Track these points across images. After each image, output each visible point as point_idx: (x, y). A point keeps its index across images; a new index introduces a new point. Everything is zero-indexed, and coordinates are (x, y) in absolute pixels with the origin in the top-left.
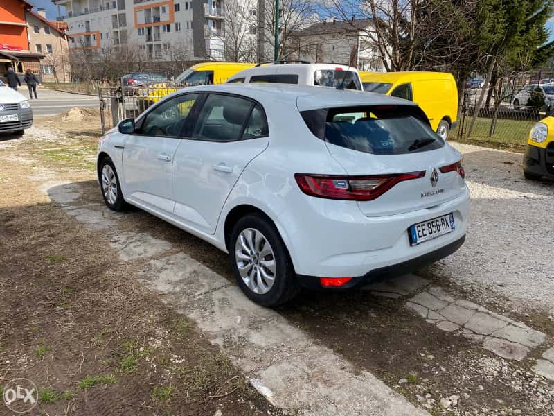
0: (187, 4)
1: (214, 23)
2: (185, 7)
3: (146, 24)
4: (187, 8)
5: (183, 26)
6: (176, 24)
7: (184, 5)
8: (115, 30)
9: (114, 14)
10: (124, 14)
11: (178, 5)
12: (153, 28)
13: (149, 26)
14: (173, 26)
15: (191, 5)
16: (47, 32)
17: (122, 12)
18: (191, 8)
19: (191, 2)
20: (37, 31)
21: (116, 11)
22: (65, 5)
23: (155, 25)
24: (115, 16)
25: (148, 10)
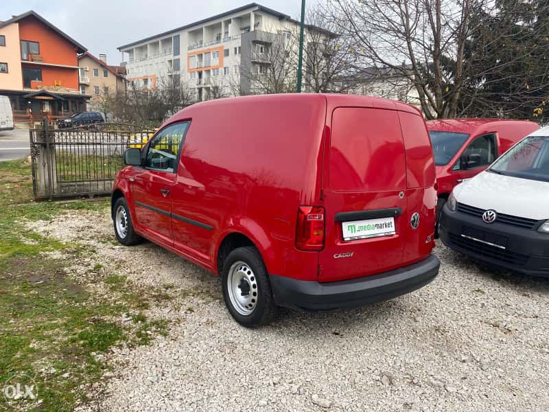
0: (236, 49)
1: (261, 67)
2: (234, 53)
3: (197, 68)
4: (236, 53)
5: (231, 70)
6: (225, 68)
7: (233, 50)
8: (170, 74)
9: (170, 59)
10: (179, 59)
11: (228, 50)
12: (204, 72)
13: (201, 69)
14: (221, 70)
15: (240, 50)
16: (106, 75)
17: (177, 57)
18: (239, 52)
19: (239, 48)
20: (96, 74)
21: (172, 57)
22: (128, 51)
23: (206, 69)
24: (170, 61)
25: (200, 56)
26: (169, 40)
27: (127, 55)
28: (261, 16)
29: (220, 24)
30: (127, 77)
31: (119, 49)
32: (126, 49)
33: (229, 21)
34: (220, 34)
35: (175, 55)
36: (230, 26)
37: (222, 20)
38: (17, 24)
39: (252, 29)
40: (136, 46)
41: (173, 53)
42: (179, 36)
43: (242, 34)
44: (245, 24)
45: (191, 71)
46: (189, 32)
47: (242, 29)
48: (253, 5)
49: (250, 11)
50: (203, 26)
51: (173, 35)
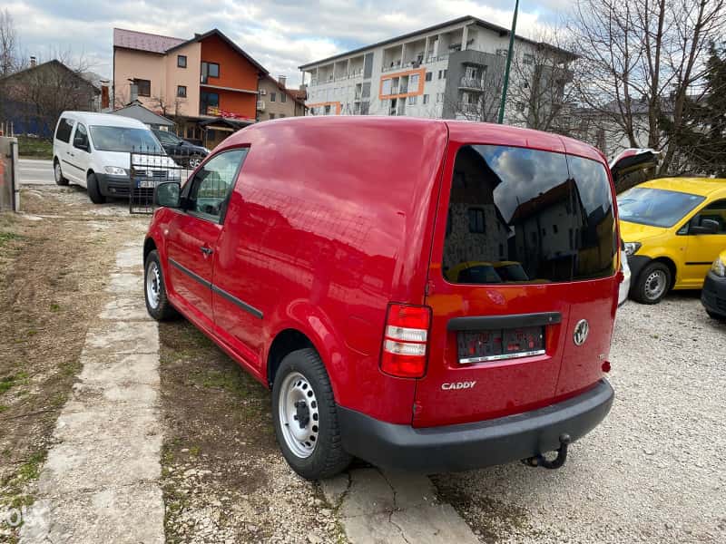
0: (440, 72)
1: (470, 96)
2: (438, 77)
3: (391, 95)
4: (440, 77)
5: (432, 98)
6: (425, 96)
7: (438, 73)
8: (357, 101)
9: (359, 82)
10: (370, 83)
11: (431, 73)
12: (398, 100)
13: (395, 97)
14: (420, 98)
15: (445, 74)
16: (283, 100)
17: (368, 80)
18: (445, 77)
19: (445, 71)
20: (273, 100)
21: (361, 81)
22: (311, 71)
23: (401, 96)
24: (359, 85)
25: (396, 79)
26: (360, 59)
27: (308, 75)
28: (477, 31)
29: (424, 41)
30: (306, 103)
31: (301, 68)
32: (308, 69)
33: (436, 38)
34: (423, 53)
35: (365, 78)
36: (436, 43)
37: (427, 36)
38: (200, 44)
39: (463, 48)
40: (320, 65)
41: (362, 75)
42: (372, 54)
43: (451, 55)
44: (456, 42)
45: (382, 98)
46: (385, 50)
47: (450, 48)
48: (468, 18)
49: (464, 26)
50: (403, 43)
51: (365, 53)
